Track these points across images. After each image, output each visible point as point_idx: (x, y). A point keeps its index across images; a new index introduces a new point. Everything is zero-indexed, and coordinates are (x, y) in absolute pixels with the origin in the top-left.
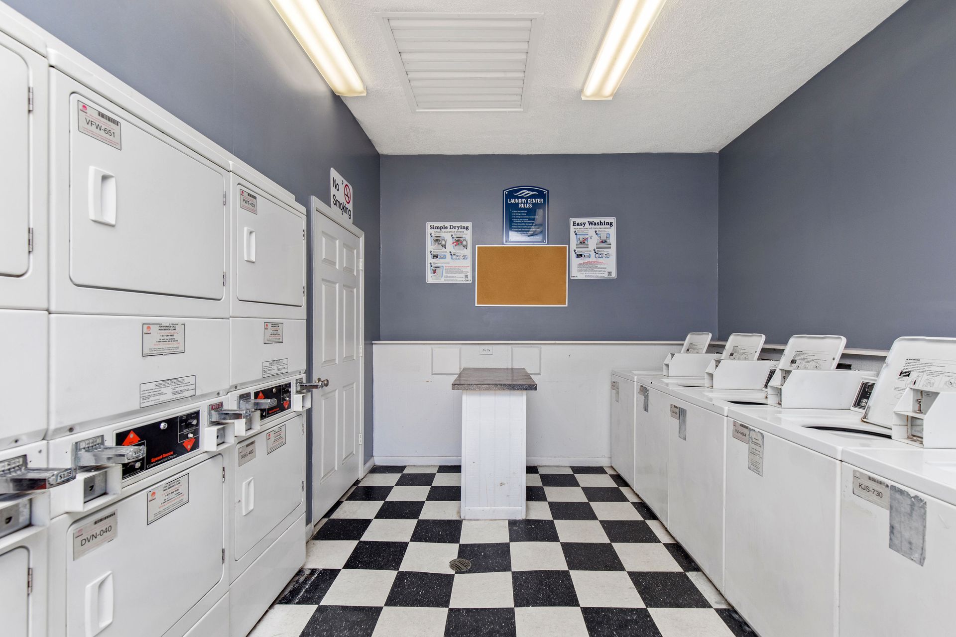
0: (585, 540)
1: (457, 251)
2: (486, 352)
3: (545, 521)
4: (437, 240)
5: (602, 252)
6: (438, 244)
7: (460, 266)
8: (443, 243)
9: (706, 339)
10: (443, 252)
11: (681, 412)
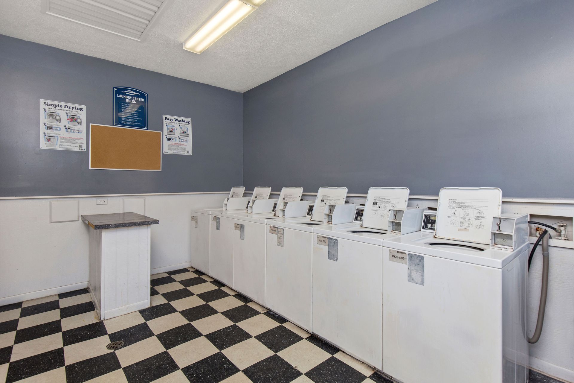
0: (192, 306)
1: (71, 126)
2: (102, 203)
3: (164, 304)
4: (51, 115)
5: (183, 139)
6: (53, 118)
7: (75, 138)
8: (58, 118)
9: (242, 190)
10: (58, 125)
11: (241, 226)
